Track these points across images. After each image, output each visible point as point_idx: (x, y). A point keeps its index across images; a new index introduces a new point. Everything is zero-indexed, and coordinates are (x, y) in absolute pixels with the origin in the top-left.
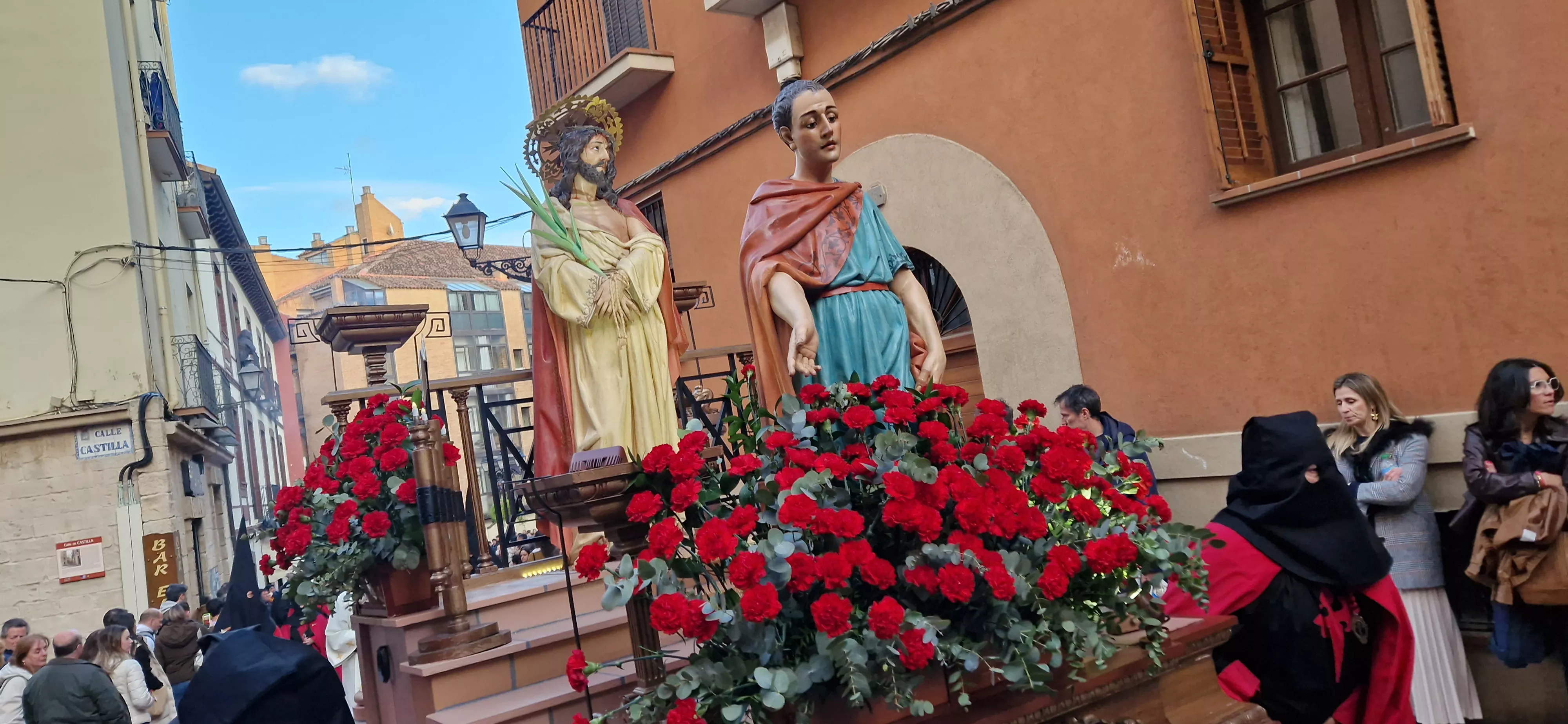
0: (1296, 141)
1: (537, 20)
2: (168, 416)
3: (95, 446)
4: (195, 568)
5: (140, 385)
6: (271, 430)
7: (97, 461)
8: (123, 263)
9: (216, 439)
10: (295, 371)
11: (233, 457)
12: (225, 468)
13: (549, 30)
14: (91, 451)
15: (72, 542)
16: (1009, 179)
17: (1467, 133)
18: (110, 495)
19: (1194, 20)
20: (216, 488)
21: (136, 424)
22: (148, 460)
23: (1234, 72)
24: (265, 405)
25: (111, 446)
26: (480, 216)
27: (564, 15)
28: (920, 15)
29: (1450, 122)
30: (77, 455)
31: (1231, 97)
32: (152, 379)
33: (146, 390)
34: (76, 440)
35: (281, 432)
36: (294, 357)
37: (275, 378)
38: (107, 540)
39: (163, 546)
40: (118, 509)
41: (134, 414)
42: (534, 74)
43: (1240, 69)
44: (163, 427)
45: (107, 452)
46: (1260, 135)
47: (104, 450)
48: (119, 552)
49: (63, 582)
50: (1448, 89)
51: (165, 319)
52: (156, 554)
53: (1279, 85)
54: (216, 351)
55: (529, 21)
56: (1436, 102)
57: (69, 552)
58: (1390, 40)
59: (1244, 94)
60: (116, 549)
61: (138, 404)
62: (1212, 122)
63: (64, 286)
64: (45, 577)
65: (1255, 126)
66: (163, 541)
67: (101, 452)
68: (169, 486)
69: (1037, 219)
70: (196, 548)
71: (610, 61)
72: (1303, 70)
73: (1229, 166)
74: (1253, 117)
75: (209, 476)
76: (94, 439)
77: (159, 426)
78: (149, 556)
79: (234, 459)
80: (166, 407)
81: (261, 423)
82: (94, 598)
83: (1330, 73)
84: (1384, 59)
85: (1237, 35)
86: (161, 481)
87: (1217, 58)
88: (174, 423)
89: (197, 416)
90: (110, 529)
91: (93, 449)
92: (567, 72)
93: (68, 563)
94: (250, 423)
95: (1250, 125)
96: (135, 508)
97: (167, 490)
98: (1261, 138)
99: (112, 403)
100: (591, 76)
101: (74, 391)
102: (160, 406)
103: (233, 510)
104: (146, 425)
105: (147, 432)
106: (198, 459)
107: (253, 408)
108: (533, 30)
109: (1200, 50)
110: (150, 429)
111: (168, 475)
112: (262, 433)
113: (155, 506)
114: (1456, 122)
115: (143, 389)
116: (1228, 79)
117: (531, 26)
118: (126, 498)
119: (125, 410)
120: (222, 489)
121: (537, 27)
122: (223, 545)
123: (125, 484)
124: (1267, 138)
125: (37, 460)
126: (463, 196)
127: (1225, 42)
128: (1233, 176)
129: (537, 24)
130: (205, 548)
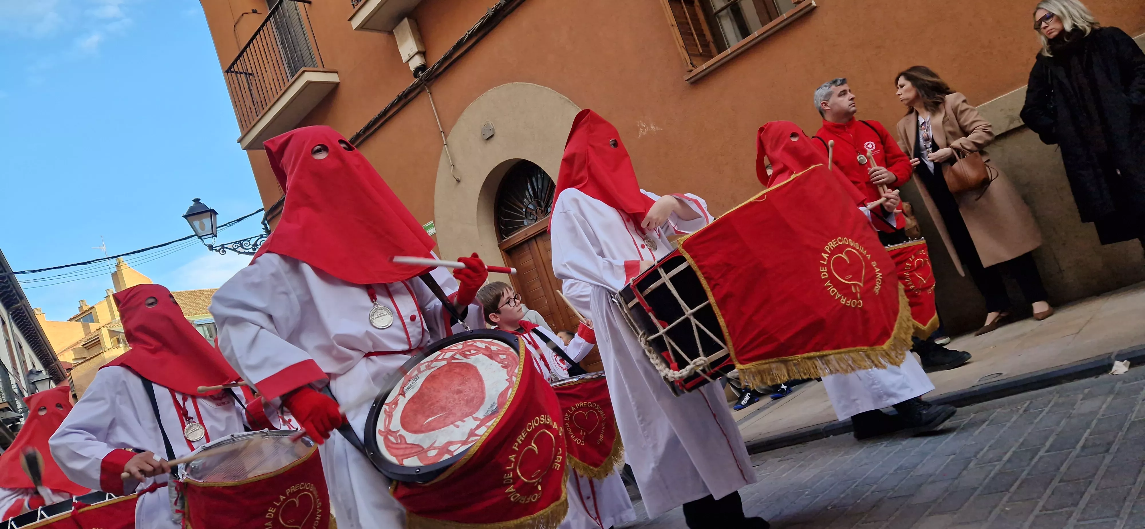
0: (728, 36)
1: (235, 66)
13: (246, 74)
16: (567, 98)
17: (812, 3)
26: (213, 213)
27: (255, 57)
28: (494, 6)
31: (686, 18)
42: (238, 103)
46: (708, 41)
53: (714, 11)
55: (230, 68)
59: (694, 17)
62: (676, 32)
65: (704, 35)
71: (291, 79)
73: (692, 57)
74: (702, 30)
89: (3, 410)
92: (262, 96)
95: (701, 34)
100: (280, 93)
108: (233, 74)
116: (683, 8)
121: (237, 72)
124: (712, 40)
126: (197, 201)
128: (694, 63)
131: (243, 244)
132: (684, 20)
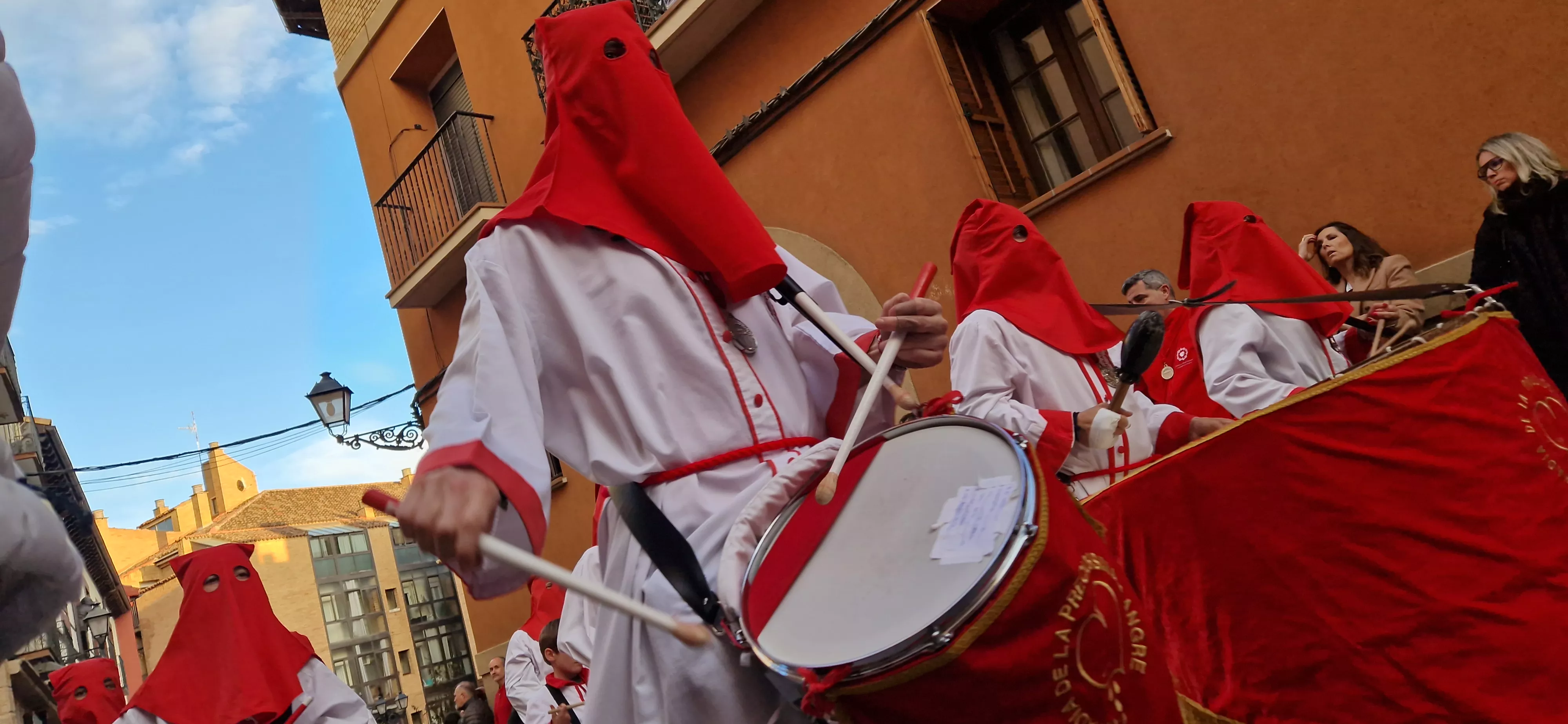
0: (1051, 173)
1: (389, 198)
10: (141, 650)
13: (402, 208)
16: (830, 249)
17: (1165, 134)
19: (952, 90)
23: (993, 130)
26: (346, 392)
27: (416, 188)
28: (736, 127)
29: (1151, 129)
31: (994, 148)
36: (138, 635)
42: (390, 248)
43: (998, 128)
46: (1024, 177)
50: (1145, 106)
53: (1032, 138)
55: (382, 200)
56: (1138, 114)
58: (1105, 89)
59: (1005, 146)
62: (980, 165)
65: (1018, 170)
69: (861, 279)
71: (462, 219)
72: (1048, 123)
74: (1016, 163)
83: (1067, 121)
84: (1103, 102)
85: (991, 102)
87: (976, 117)
89: (42, 660)
92: (422, 239)
95: (1014, 169)
98: (1024, 179)
100: (446, 235)
108: (386, 209)
109: (961, 111)
114: (1156, 127)
116: (989, 134)
117: (385, 206)
121: (390, 206)
124: (1029, 178)
126: (326, 375)
127: (981, 106)
129: (390, 203)
131: (385, 434)
132: (991, 150)
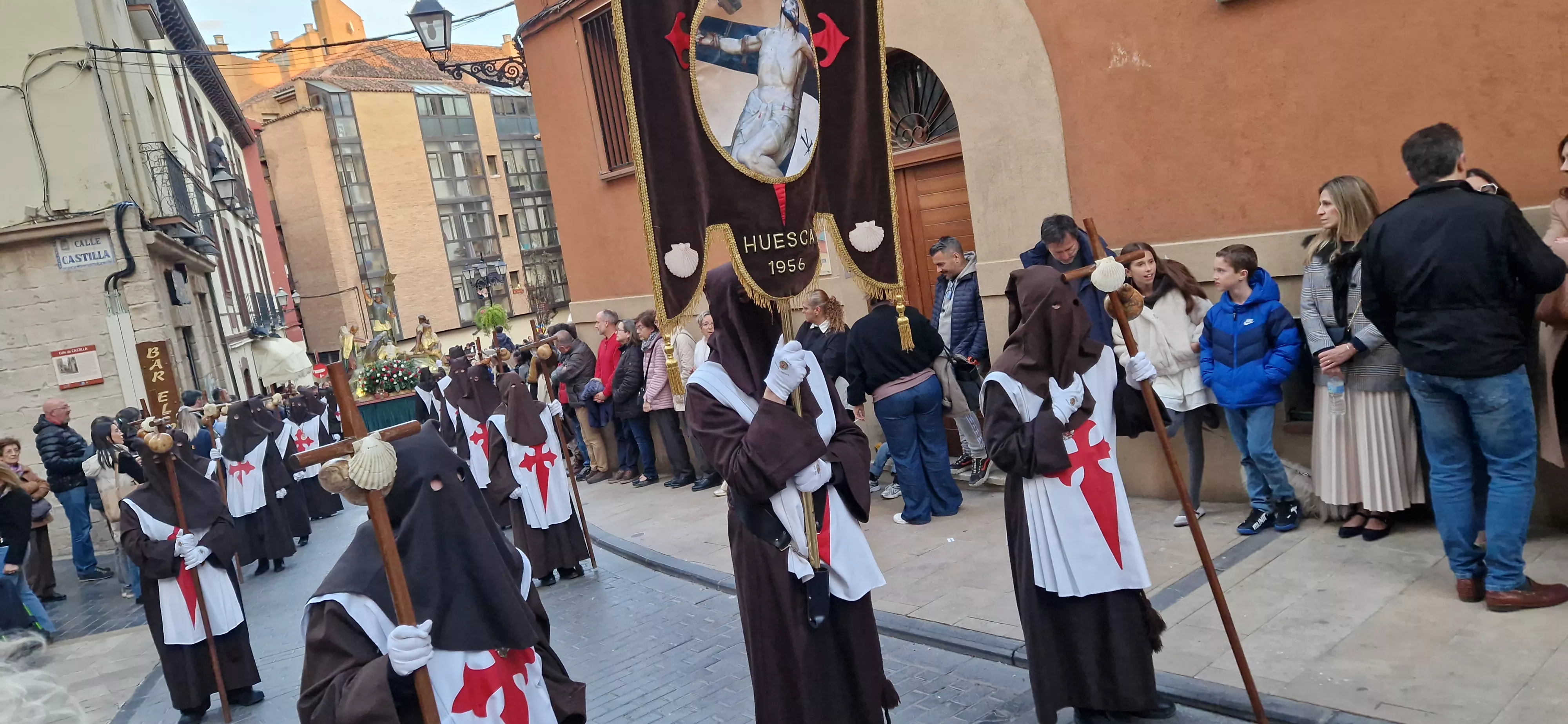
2: (145, 226)
3: (76, 256)
4: (191, 374)
5: (113, 194)
6: (249, 238)
7: (79, 271)
8: (79, 66)
9: (196, 249)
10: (267, 177)
11: (215, 266)
12: (208, 276)
14: (73, 262)
15: (66, 350)
18: (98, 304)
20: (202, 296)
21: (114, 234)
22: (131, 270)
24: (240, 213)
25: (92, 256)
26: (446, 15)
30: (59, 265)
32: (125, 188)
33: (119, 199)
34: (56, 251)
35: (259, 240)
36: (264, 163)
37: (248, 186)
38: (102, 348)
39: (157, 354)
40: (107, 318)
41: (110, 223)
44: (142, 237)
45: (89, 262)
47: (86, 259)
48: (114, 360)
49: (63, 388)
51: (130, 125)
52: (152, 362)
54: (184, 157)
57: (65, 360)
60: (111, 357)
61: (113, 214)
63: (22, 91)
64: (45, 384)
66: (157, 349)
67: (83, 262)
68: (156, 295)
70: (188, 356)
75: (193, 285)
76: (74, 250)
77: (138, 236)
78: (145, 364)
79: (216, 268)
80: (142, 218)
81: (239, 232)
82: (96, 404)
86: (147, 291)
88: (153, 232)
89: (174, 225)
90: (102, 336)
91: (74, 259)
93: (66, 370)
94: (228, 232)
96: (125, 317)
97: (154, 298)
99: (87, 213)
101: (47, 201)
102: (136, 216)
103: (221, 318)
104: (125, 235)
105: (127, 241)
106: (180, 268)
107: (228, 216)
110: (129, 239)
111: (153, 285)
112: (241, 241)
113: (144, 315)
115: (117, 199)
118: (114, 308)
119: (101, 220)
120: (208, 297)
122: (215, 352)
123: (111, 293)
125: (20, 271)
130: (197, 355)
131: (486, 67)
